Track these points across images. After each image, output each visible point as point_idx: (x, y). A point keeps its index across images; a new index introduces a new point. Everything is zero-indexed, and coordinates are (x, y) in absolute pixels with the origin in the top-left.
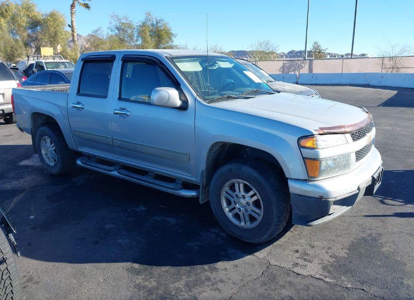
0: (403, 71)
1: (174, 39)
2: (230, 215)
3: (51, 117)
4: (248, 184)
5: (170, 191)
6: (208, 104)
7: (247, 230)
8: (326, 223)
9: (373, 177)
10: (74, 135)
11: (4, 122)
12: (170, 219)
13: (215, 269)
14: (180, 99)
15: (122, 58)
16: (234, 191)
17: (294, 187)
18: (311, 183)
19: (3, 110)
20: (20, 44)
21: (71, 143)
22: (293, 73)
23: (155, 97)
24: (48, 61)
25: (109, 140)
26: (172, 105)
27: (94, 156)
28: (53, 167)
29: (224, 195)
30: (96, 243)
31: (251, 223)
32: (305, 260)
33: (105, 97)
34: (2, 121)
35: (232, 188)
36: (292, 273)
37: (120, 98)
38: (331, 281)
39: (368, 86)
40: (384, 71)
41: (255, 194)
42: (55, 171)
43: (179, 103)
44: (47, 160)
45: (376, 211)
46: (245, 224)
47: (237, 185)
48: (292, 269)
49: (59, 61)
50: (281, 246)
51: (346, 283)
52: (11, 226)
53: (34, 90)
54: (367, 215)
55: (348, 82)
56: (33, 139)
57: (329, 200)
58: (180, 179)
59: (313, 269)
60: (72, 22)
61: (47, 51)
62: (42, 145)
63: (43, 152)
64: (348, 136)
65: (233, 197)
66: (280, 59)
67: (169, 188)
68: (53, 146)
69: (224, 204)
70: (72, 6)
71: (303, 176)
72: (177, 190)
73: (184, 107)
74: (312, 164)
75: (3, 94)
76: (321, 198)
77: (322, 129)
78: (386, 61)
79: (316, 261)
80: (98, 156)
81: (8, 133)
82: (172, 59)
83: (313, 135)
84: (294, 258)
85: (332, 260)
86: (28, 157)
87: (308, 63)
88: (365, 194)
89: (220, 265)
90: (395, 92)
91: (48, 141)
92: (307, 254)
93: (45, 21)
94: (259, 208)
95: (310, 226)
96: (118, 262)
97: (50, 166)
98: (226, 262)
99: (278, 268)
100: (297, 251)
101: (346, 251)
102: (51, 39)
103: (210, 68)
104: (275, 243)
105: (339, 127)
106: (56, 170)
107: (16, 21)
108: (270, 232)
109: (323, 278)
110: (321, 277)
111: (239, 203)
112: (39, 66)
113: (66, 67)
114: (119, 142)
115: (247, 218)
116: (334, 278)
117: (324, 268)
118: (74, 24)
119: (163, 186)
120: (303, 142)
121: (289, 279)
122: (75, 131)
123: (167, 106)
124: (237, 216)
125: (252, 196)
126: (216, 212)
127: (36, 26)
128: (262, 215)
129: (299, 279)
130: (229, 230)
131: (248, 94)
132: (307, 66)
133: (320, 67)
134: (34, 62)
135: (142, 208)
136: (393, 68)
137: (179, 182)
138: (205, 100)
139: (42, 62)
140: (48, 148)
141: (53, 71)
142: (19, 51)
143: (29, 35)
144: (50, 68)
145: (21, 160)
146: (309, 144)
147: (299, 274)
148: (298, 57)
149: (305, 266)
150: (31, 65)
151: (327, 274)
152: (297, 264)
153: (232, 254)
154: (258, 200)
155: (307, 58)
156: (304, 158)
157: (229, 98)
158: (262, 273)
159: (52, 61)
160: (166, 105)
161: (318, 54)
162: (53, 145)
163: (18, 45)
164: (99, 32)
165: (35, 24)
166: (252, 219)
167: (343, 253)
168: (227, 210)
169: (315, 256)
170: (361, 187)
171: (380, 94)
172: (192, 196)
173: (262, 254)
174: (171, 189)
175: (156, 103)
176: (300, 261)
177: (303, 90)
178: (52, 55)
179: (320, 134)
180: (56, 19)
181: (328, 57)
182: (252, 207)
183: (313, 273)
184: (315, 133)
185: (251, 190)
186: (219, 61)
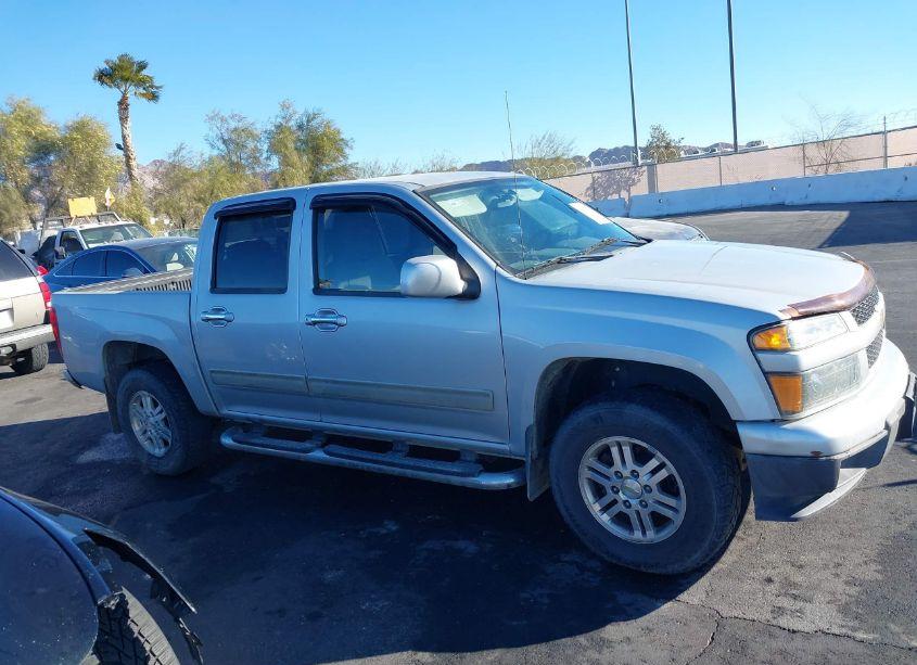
0: (849, 168)
1: (347, 151)
2: (605, 519)
3: (153, 349)
4: (644, 445)
5: (456, 480)
6: (524, 281)
7: (651, 547)
8: (827, 511)
9: (905, 397)
10: (210, 384)
11: (12, 371)
12: (461, 544)
13: (604, 644)
14: (462, 278)
15: (312, 203)
16: (610, 463)
17: (753, 439)
18: (787, 426)
19: (13, 346)
20: (14, 197)
21: (204, 401)
22: (616, 196)
23: (408, 279)
24: (87, 226)
25: (301, 383)
26: (447, 293)
27: (259, 424)
28: (159, 458)
29: (585, 474)
30: (315, 617)
31: (657, 532)
32: (795, 597)
33: (283, 291)
34: (8, 369)
35: (605, 456)
36: (778, 631)
37: (318, 291)
38: (871, 636)
39: (781, 207)
40: (809, 173)
41: (662, 466)
42: (168, 467)
43: (460, 286)
44: (146, 444)
45: (905, 470)
46: (644, 533)
47: (615, 451)
48: (774, 622)
49: (111, 224)
50: (729, 574)
51: (904, 637)
52: (184, 598)
53: (99, 292)
54: (890, 482)
55: (736, 203)
56: (111, 401)
57: (835, 457)
58: (471, 450)
59: (819, 616)
60: (124, 137)
61: (82, 206)
62: (132, 411)
63: (136, 427)
64: (847, 315)
65: (608, 478)
66: (585, 170)
67: (453, 474)
68: (161, 412)
69: (588, 496)
70: (120, 103)
71: (768, 412)
72: (474, 476)
73: (472, 293)
74: (785, 384)
75: (11, 310)
76: (816, 455)
77: (795, 307)
78: (812, 151)
79: (820, 597)
80: (270, 422)
81: (30, 396)
82: (428, 194)
83: (779, 322)
84: (770, 598)
85: (853, 591)
86: (92, 443)
87: (645, 173)
88: (899, 439)
89: (613, 631)
90: (845, 214)
91: (148, 401)
92: (795, 585)
93: (67, 142)
94: (675, 494)
95: (796, 520)
96: (381, 653)
97: (153, 456)
98: (621, 623)
99: (744, 624)
100: (769, 580)
101: (873, 567)
102: (83, 180)
103: (500, 205)
104: (714, 569)
105: (827, 299)
106: (172, 464)
107: (4, 148)
108: (706, 544)
109: (849, 632)
110: (844, 631)
111: (624, 488)
112: (69, 240)
113: (127, 236)
114: (323, 384)
115: (647, 521)
116: (874, 629)
117: (844, 610)
118: (130, 141)
119: (441, 472)
120: (758, 341)
121: (774, 644)
122: (212, 372)
123: (436, 295)
124: (622, 519)
125: (654, 472)
126: (571, 516)
127: (47, 154)
128: (683, 510)
129: (798, 642)
130: (608, 553)
131: (595, 251)
132: (644, 179)
133: (674, 179)
134: (56, 233)
135: (392, 527)
136: (828, 164)
137: (469, 459)
138: (515, 272)
139: (73, 231)
140: (148, 419)
141: (101, 247)
142: (14, 212)
143: (32, 175)
144: (93, 242)
145: (82, 450)
146: (775, 341)
147: (794, 632)
148: (623, 160)
149: (800, 611)
150: (51, 240)
151: (856, 623)
152: (779, 611)
153: (629, 605)
154: (670, 478)
155: (640, 162)
156: (766, 374)
157: (562, 263)
158: (713, 639)
159: (94, 225)
160: (437, 292)
161: (663, 151)
162: (159, 409)
163: (11, 199)
164: (184, 152)
165: (43, 149)
166: (659, 521)
167: (871, 573)
168: (595, 508)
169: (816, 587)
170: (891, 423)
171: (814, 222)
172: (509, 485)
173: (694, 595)
174: (458, 474)
175: (411, 291)
176: (786, 603)
177: (673, 230)
178: (95, 213)
179: (794, 319)
180: (89, 135)
181: (682, 154)
182: (657, 495)
183: (825, 627)
184: (782, 316)
185: (651, 456)
186: (516, 187)
